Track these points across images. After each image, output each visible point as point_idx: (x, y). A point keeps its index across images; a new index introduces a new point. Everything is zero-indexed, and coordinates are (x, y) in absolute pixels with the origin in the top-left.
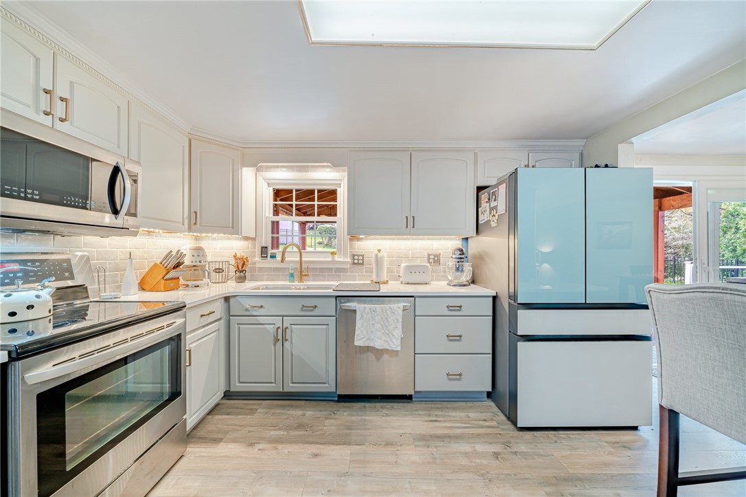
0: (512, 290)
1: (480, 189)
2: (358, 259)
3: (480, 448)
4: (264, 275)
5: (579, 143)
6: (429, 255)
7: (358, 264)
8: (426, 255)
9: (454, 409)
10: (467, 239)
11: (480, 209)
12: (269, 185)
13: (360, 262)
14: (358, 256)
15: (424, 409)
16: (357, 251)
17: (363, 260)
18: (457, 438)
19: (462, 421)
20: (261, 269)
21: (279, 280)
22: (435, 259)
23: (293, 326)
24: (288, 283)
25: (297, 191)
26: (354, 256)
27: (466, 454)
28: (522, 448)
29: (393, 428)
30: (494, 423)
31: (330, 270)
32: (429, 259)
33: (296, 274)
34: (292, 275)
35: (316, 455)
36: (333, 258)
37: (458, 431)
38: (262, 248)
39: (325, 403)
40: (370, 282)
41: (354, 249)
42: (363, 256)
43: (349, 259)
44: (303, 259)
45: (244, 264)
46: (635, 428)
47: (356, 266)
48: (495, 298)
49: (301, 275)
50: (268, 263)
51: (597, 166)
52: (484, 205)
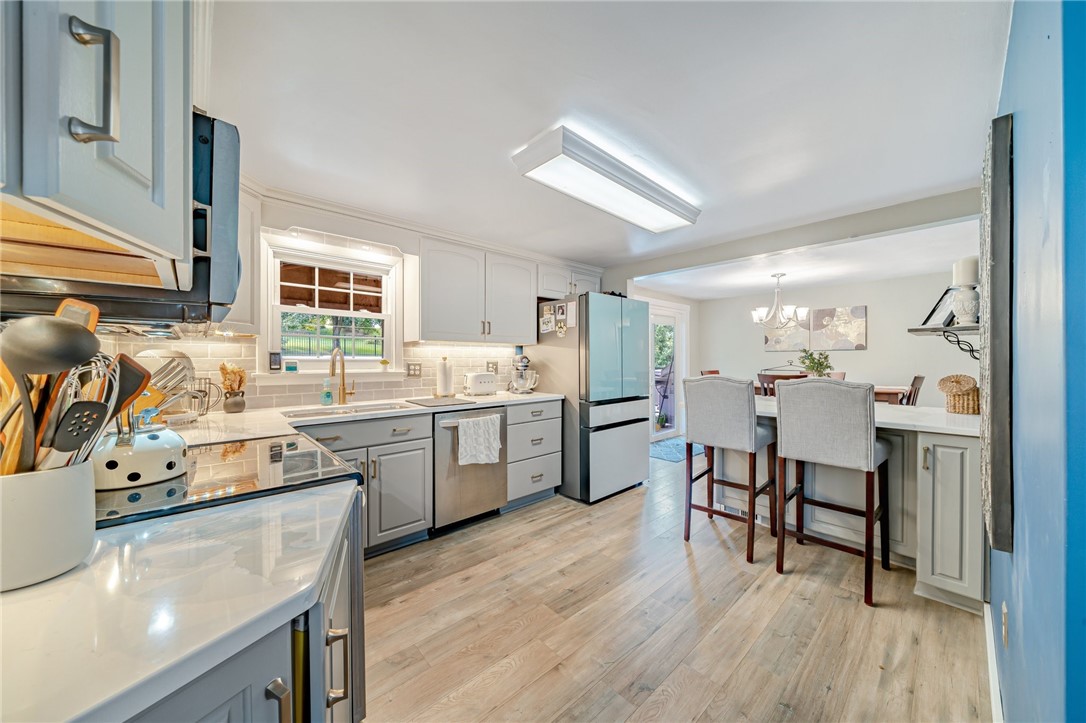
0: (583, 391)
1: (541, 300)
2: (415, 370)
3: (578, 523)
4: (272, 398)
5: (600, 270)
6: (488, 363)
7: (414, 375)
8: (486, 364)
9: (539, 508)
10: (521, 347)
11: (541, 320)
12: (276, 255)
13: (417, 373)
14: (415, 365)
15: (518, 516)
16: (413, 360)
17: (420, 370)
18: (559, 524)
19: (551, 514)
20: (265, 389)
21: (300, 404)
22: (494, 367)
23: (382, 458)
24: (320, 407)
25: (321, 270)
26: (409, 365)
27: (572, 530)
28: (600, 514)
29: (507, 537)
30: (572, 508)
31: (378, 384)
32: (488, 367)
33: (336, 394)
34: (329, 395)
35: (467, 579)
36: (385, 368)
37: (556, 520)
38: (271, 354)
39: (419, 545)
40: (432, 397)
41: (409, 356)
42: (420, 365)
43: (403, 370)
44: (346, 371)
45: (241, 382)
46: (640, 484)
47: (412, 379)
48: (563, 401)
49: (345, 394)
50: (283, 378)
51: (613, 294)
52: (547, 315)
